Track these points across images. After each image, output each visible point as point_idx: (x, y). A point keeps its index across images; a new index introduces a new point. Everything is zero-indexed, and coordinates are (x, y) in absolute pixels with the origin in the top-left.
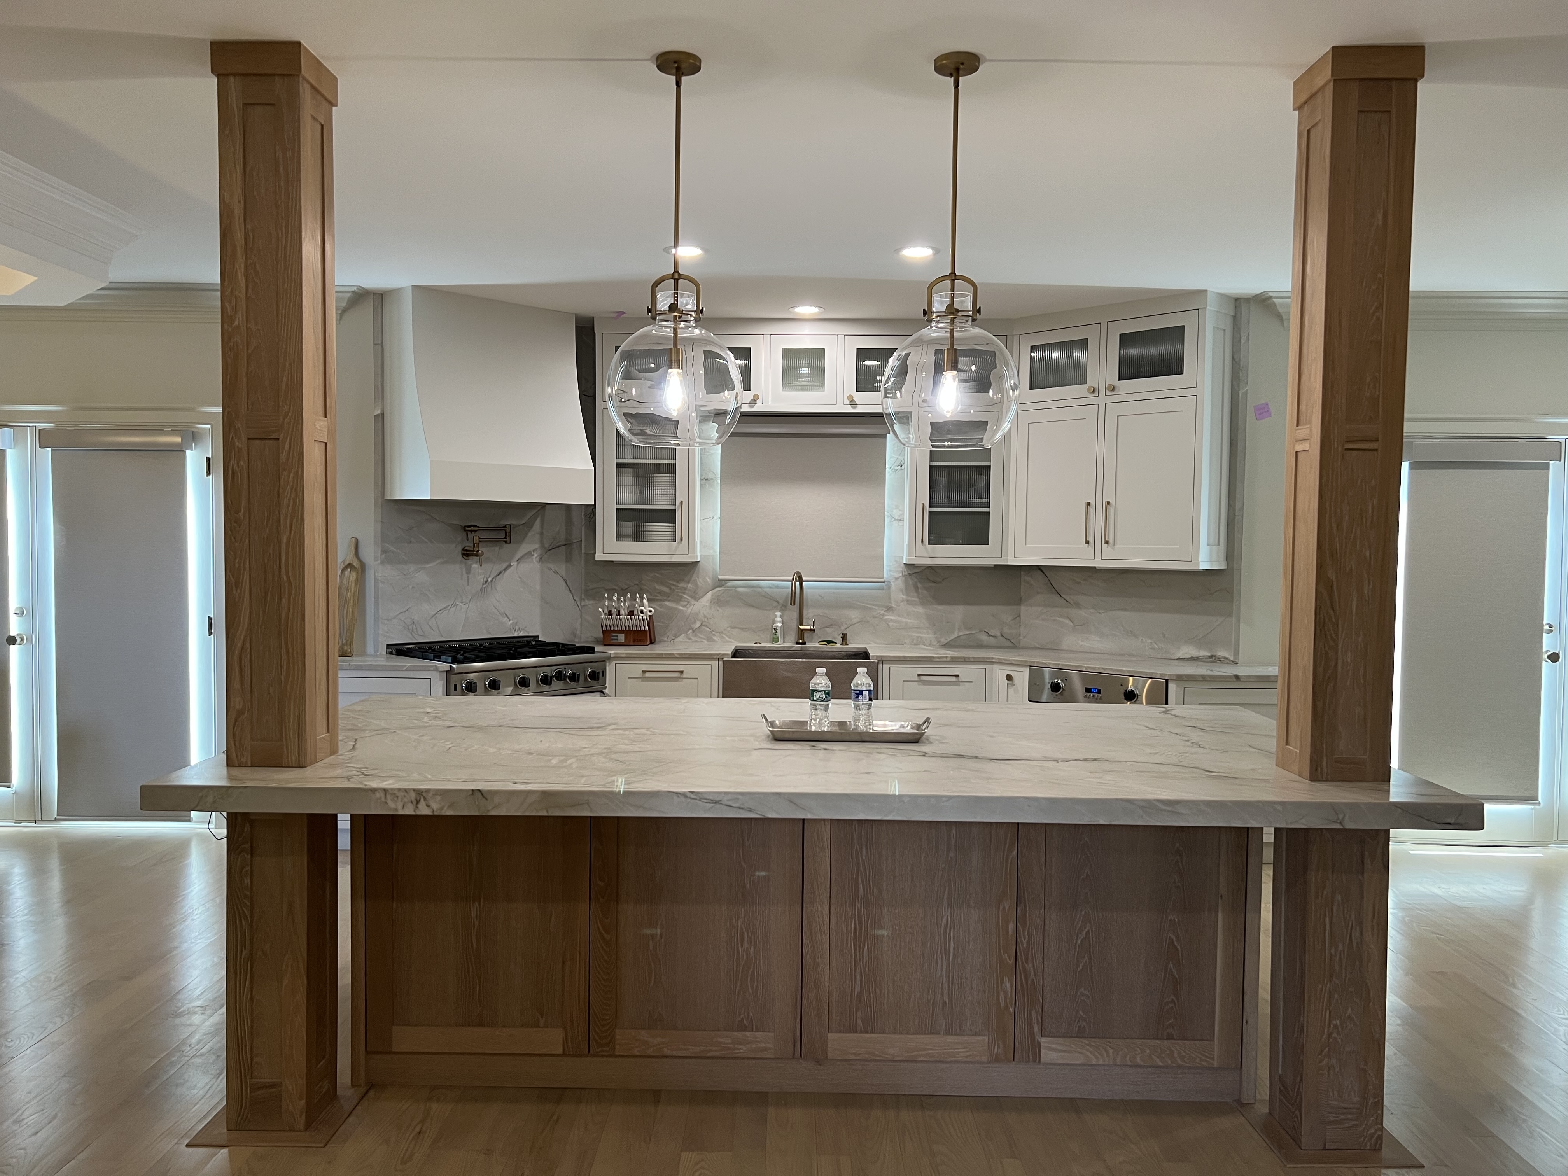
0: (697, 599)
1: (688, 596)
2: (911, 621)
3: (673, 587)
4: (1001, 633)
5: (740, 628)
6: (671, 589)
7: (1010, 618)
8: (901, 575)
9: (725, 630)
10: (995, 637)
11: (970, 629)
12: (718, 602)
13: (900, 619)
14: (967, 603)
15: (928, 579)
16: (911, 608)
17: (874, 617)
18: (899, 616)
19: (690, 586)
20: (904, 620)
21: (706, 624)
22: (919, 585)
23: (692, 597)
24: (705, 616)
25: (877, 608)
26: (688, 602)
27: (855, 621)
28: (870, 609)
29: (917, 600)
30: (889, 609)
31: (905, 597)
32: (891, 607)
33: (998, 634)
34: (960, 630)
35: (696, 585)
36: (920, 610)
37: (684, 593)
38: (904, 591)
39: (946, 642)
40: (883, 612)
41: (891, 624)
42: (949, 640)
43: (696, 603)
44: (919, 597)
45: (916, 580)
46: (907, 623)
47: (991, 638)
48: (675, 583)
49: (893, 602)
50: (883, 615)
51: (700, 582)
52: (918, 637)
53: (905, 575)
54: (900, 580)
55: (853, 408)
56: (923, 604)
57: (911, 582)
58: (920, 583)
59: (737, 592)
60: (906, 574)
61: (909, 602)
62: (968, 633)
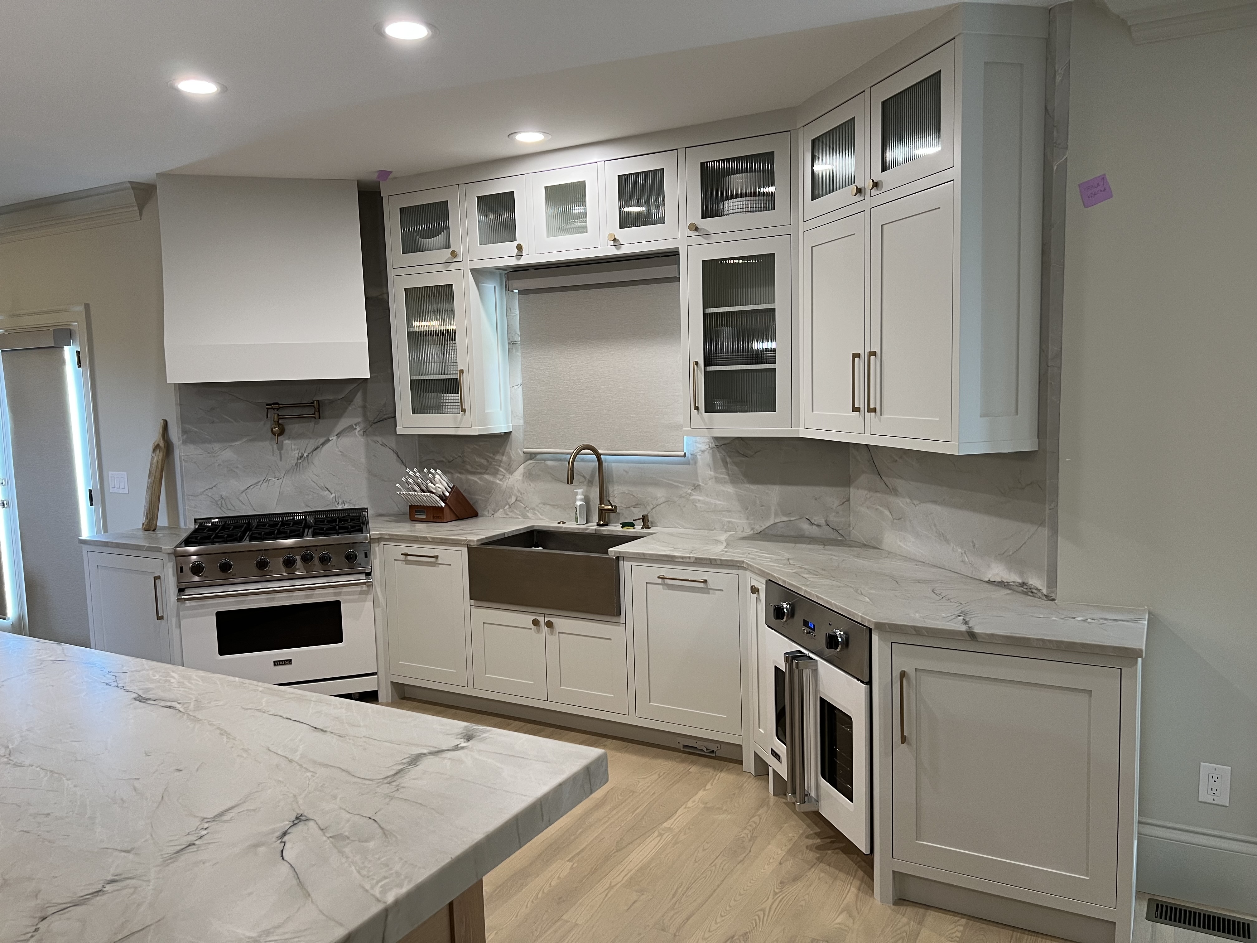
0: (511, 473)
1: (503, 468)
2: (720, 503)
3: (490, 460)
4: (826, 521)
5: (550, 505)
6: (488, 461)
7: (837, 503)
8: (707, 447)
9: (537, 506)
10: (818, 526)
11: (788, 514)
12: (530, 476)
13: (708, 499)
14: (784, 481)
15: (738, 452)
16: (720, 487)
17: (681, 497)
18: (707, 496)
19: (505, 458)
20: (713, 501)
21: (521, 499)
22: (728, 460)
23: (506, 469)
24: (519, 491)
25: (683, 486)
26: (504, 476)
27: (661, 500)
28: (677, 487)
29: (727, 477)
30: (696, 487)
31: (712, 473)
32: (699, 485)
33: (823, 522)
34: (776, 515)
35: (510, 458)
36: (730, 489)
37: (500, 466)
38: (712, 465)
39: (761, 529)
40: (690, 491)
41: (698, 505)
42: (764, 527)
43: (511, 476)
44: (728, 475)
45: (723, 452)
46: (716, 505)
47: (814, 527)
48: (491, 455)
49: (700, 480)
50: (690, 494)
51: (513, 454)
52: (729, 522)
53: (712, 448)
54: (706, 453)
55: (618, 249)
56: (734, 481)
57: (718, 455)
58: (730, 457)
59: (547, 465)
60: (714, 445)
61: (717, 480)
62: (786, 519)
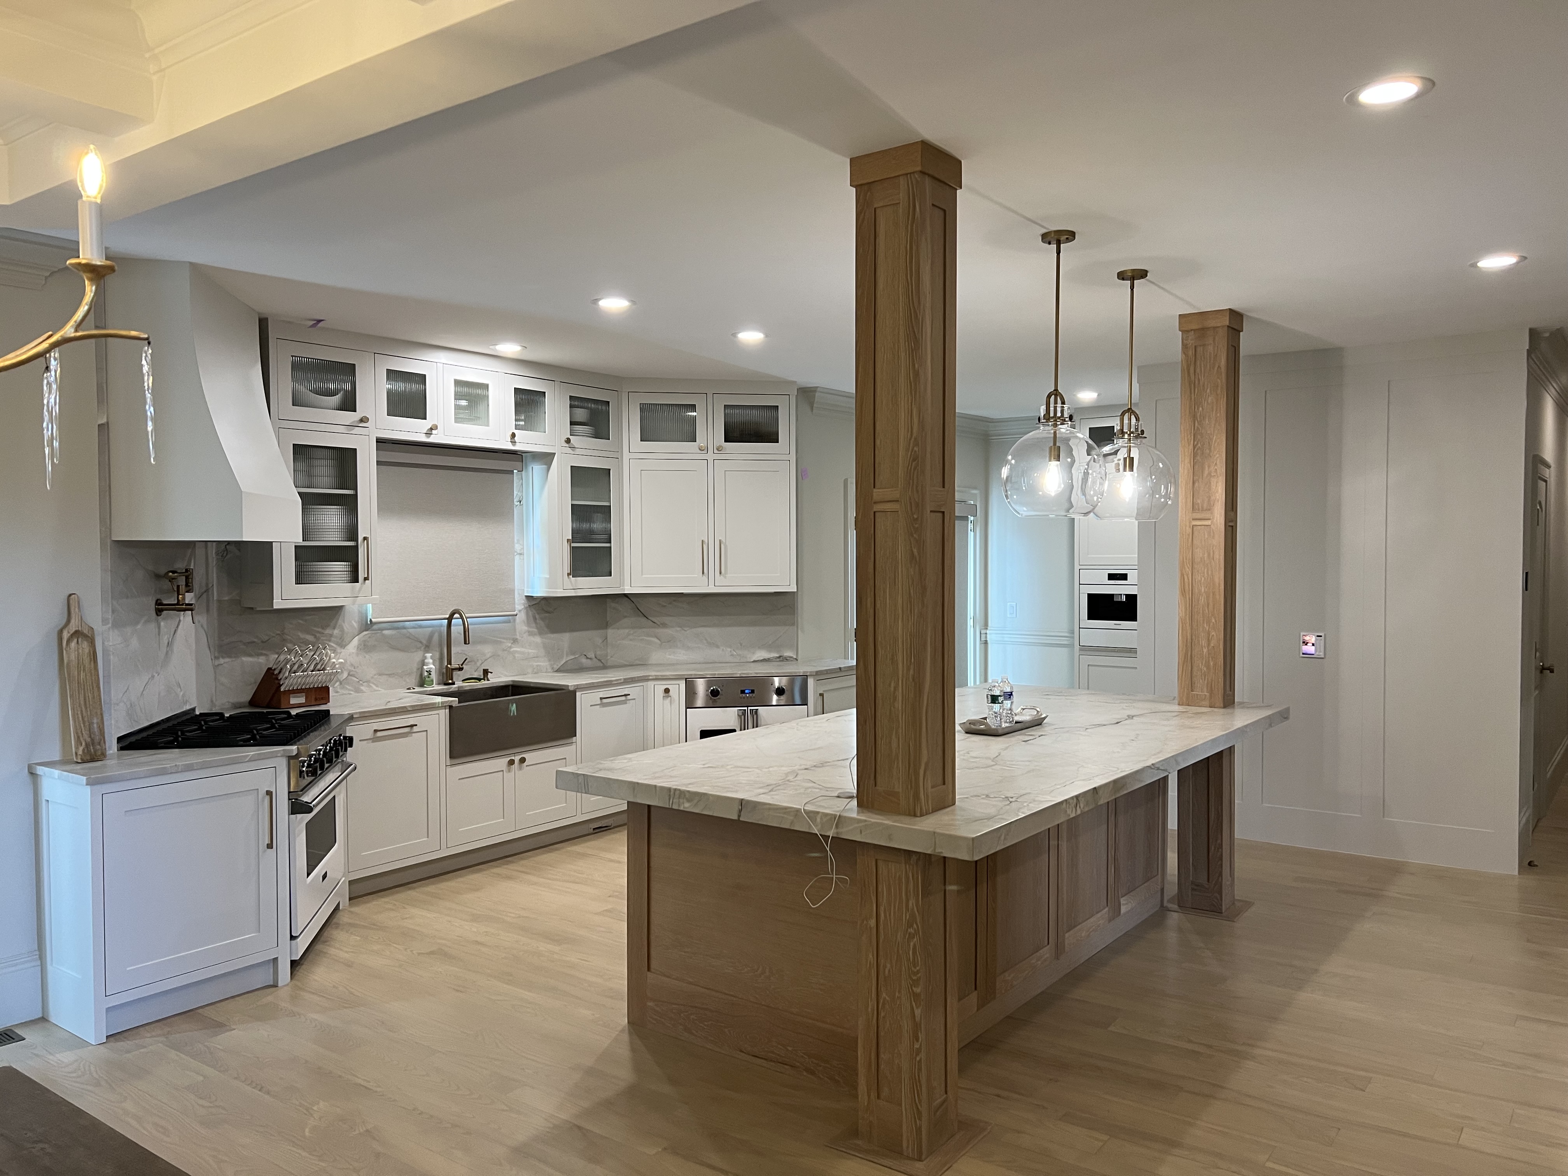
0: (343, 646)
1: (334, 643)
2: (532, 651)
4: (595, 655)
5: (387, 675)
7: (601, 641)
8: (523, 607)
9: (372, 678)
10: (590, 659)
11: (573, 654)
12: (365, 647)
13: (523, 650)
14: (572, 630)
15: (543, 609)
16: (532, 639)
17: (504, 650)
18: (523, 647)
19: (336, 632)
20: (526, 651)
22: (537, 616)
23: (337, 644)
24: (352, 665)
25: (505, 641)
27: (488, 656)
28: (501, 642)
29: (536, 630)
30: (515, 641)
31: (526, 628)
32: (517, 639)
33: (593, 656)
34: (567, 655)
35: (342, 631)
36: (538, 639)
37: (330, 641)
38: (526, 621)
39: (558, 667)
40: (510, 645)
41: (517, 655)
42: (560, 665)
44: (537, 628)
45: (535, 612)
46: (529, 653)
48: (320, 630)
49: (518, 634)
50: (510, 647)
52: (537, 666)
53: (527, 607)
54: (522, 612)
55: (514, 445)
56: (541, 633)
57: (530, 613)
58: (538, 613)
59: (383, 635)
60: (527, 605)
61: (531, 634)
62: (573, 657)
